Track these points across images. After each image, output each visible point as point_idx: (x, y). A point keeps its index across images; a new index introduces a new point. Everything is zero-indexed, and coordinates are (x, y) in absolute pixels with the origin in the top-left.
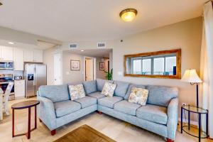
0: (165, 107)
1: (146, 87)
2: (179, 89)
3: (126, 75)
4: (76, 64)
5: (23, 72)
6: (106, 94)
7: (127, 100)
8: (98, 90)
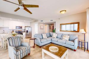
0: (73, 41)
1: (69, 35)
2: (79, 36)
3: (61, 31)
4: (42, 27)
5: (25, 30)
6: (54, 37)
7: (62, 39)
8: (51, 36)
